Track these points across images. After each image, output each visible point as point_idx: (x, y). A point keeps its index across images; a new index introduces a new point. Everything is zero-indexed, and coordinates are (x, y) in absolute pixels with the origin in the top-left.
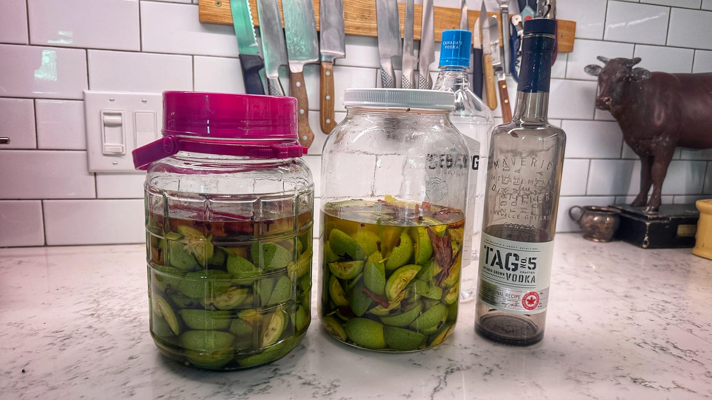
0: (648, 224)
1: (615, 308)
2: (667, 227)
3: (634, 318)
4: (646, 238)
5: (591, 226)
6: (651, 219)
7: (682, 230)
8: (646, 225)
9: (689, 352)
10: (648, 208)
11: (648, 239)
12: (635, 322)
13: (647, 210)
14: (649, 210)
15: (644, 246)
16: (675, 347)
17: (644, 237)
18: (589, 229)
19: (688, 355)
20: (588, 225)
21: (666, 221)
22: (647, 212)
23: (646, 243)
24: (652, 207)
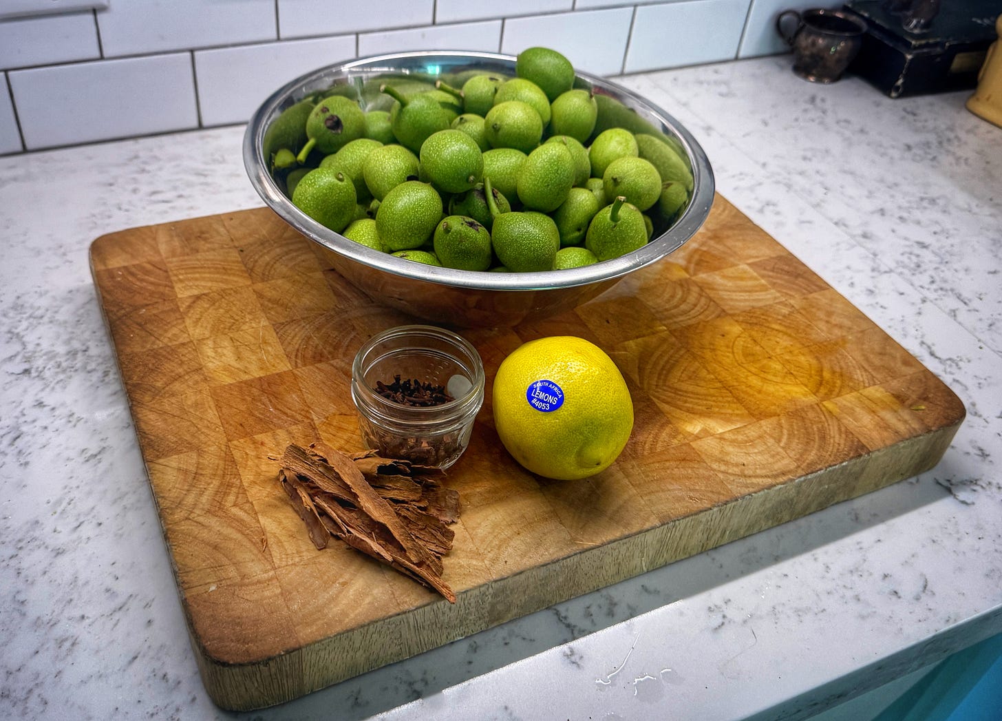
0: (909, 57)
1: (848, 268)
2: (938, 59)
3: (877, 291)
4: (900, 82)
5: (812, 56)
6: (915, 48)
7: (959, 62)
8: (904, 58)
9: (949, 362)
10: (915, 22)
11: (903, 83)
12: (877, 300)
13: (912, 26)
14: (915, 27)
15: (894, 94)
16: (932, 354)
17: (898, 80)
18: (807, 59)
19: (948, 370)
20: (807, 53)
21: (939, 50)
22: (912, 29)
23: (897, 89)
24: (922, 21)
